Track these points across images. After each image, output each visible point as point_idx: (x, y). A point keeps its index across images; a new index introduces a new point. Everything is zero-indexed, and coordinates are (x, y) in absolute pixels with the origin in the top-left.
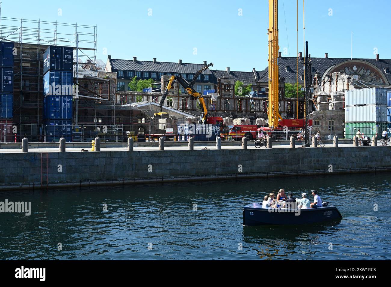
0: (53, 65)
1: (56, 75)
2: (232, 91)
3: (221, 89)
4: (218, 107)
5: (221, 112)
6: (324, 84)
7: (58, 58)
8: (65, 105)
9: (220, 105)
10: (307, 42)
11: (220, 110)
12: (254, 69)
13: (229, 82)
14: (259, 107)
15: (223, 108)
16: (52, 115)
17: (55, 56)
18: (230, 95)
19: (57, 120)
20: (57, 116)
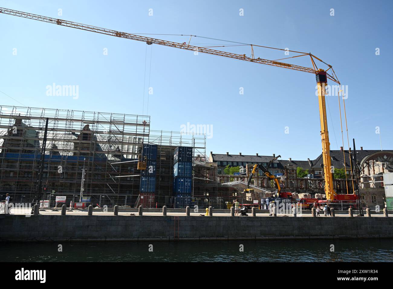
0: (180, 158)
1: (182, 165)
2: (295, 174)
3: (287, 172)
4: (286, 185)
5: (288, 189)
6: (363, 169)
7: (183, 154)
8: (187, 184)
9: (287, 184)
10: (354, 139)
11: (287, 187)
12: (309, 159)
14: (315, 186)
15: (289, 186)
16: (179, 190)
17: (181, 152)
18: (294, 177)
19: (182, 194)
20: (182, 191)
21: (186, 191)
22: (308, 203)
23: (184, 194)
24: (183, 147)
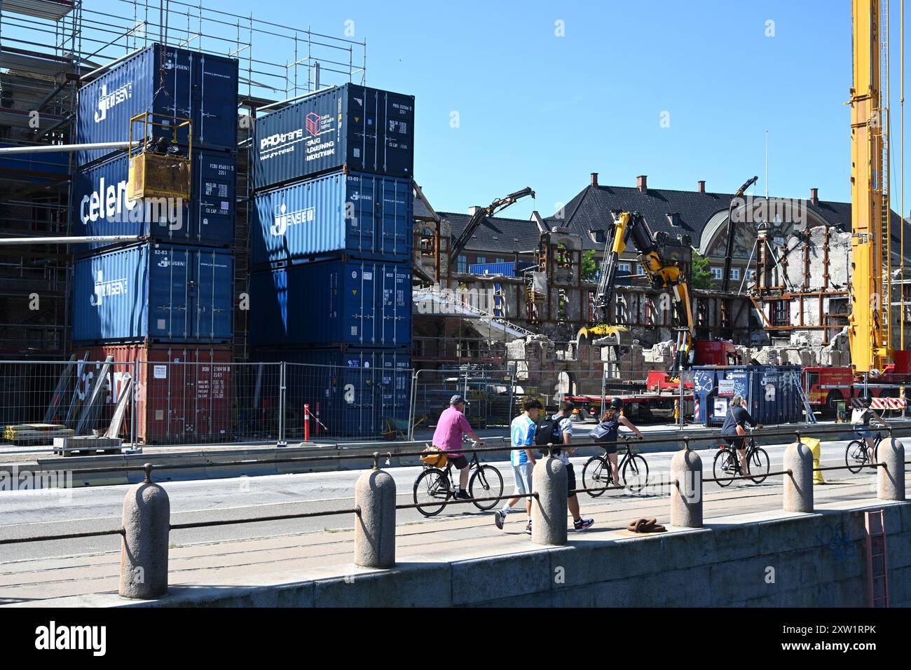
0: (357, 153)
1: (367, 191)
2: (577, 267)
3: (551, 260)
4: (544, 310)
5: (551, 325)
6: (785, 257)
7: (370, 130)
8: (391, 298)
9: (549, 305)
11: (549, 320)
12: (536, 213)
13: (569, 242)
14: (636, 314)
15: (555, 314)
16: (354, 330)
17: (361, 120)
18: (570, 278)
19: (368, 349)
20: (367, 336)
21: (389, 336)
22: (823, 387)
23: (378, 348)
24: (371, 91)
